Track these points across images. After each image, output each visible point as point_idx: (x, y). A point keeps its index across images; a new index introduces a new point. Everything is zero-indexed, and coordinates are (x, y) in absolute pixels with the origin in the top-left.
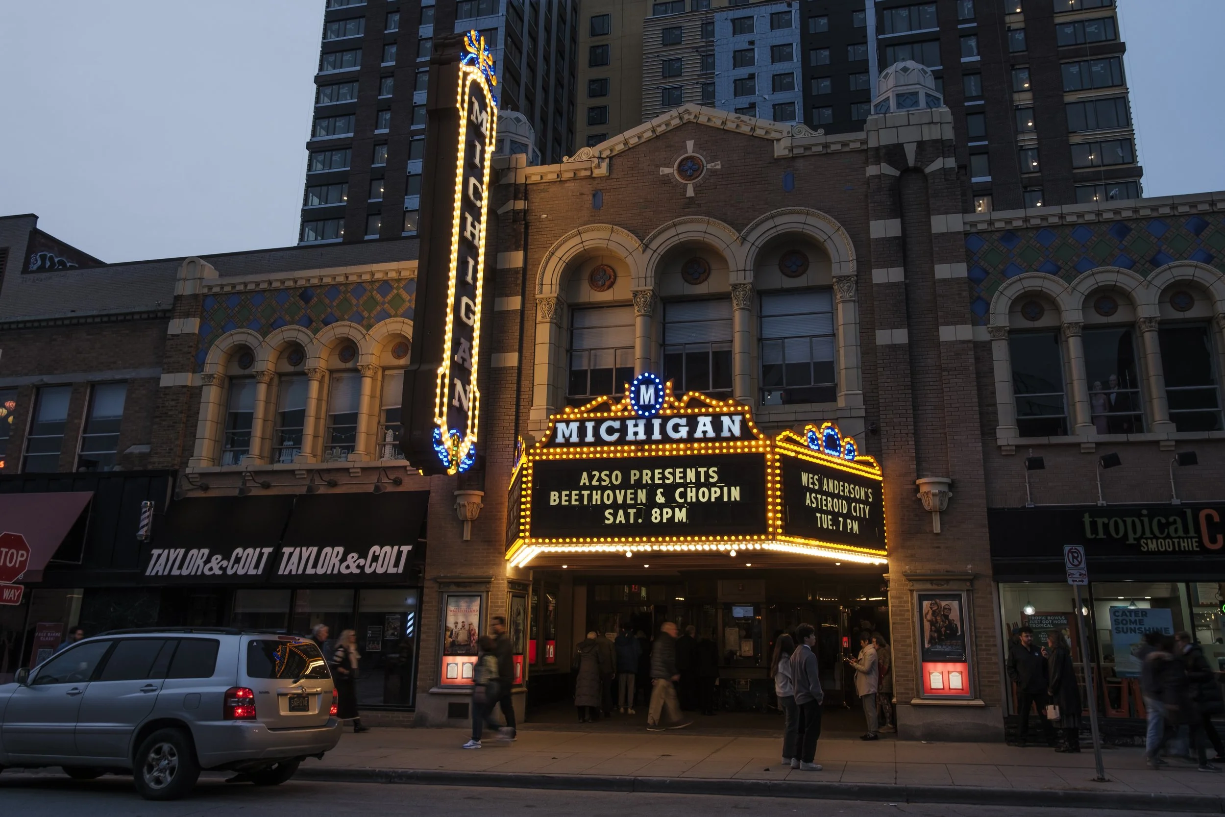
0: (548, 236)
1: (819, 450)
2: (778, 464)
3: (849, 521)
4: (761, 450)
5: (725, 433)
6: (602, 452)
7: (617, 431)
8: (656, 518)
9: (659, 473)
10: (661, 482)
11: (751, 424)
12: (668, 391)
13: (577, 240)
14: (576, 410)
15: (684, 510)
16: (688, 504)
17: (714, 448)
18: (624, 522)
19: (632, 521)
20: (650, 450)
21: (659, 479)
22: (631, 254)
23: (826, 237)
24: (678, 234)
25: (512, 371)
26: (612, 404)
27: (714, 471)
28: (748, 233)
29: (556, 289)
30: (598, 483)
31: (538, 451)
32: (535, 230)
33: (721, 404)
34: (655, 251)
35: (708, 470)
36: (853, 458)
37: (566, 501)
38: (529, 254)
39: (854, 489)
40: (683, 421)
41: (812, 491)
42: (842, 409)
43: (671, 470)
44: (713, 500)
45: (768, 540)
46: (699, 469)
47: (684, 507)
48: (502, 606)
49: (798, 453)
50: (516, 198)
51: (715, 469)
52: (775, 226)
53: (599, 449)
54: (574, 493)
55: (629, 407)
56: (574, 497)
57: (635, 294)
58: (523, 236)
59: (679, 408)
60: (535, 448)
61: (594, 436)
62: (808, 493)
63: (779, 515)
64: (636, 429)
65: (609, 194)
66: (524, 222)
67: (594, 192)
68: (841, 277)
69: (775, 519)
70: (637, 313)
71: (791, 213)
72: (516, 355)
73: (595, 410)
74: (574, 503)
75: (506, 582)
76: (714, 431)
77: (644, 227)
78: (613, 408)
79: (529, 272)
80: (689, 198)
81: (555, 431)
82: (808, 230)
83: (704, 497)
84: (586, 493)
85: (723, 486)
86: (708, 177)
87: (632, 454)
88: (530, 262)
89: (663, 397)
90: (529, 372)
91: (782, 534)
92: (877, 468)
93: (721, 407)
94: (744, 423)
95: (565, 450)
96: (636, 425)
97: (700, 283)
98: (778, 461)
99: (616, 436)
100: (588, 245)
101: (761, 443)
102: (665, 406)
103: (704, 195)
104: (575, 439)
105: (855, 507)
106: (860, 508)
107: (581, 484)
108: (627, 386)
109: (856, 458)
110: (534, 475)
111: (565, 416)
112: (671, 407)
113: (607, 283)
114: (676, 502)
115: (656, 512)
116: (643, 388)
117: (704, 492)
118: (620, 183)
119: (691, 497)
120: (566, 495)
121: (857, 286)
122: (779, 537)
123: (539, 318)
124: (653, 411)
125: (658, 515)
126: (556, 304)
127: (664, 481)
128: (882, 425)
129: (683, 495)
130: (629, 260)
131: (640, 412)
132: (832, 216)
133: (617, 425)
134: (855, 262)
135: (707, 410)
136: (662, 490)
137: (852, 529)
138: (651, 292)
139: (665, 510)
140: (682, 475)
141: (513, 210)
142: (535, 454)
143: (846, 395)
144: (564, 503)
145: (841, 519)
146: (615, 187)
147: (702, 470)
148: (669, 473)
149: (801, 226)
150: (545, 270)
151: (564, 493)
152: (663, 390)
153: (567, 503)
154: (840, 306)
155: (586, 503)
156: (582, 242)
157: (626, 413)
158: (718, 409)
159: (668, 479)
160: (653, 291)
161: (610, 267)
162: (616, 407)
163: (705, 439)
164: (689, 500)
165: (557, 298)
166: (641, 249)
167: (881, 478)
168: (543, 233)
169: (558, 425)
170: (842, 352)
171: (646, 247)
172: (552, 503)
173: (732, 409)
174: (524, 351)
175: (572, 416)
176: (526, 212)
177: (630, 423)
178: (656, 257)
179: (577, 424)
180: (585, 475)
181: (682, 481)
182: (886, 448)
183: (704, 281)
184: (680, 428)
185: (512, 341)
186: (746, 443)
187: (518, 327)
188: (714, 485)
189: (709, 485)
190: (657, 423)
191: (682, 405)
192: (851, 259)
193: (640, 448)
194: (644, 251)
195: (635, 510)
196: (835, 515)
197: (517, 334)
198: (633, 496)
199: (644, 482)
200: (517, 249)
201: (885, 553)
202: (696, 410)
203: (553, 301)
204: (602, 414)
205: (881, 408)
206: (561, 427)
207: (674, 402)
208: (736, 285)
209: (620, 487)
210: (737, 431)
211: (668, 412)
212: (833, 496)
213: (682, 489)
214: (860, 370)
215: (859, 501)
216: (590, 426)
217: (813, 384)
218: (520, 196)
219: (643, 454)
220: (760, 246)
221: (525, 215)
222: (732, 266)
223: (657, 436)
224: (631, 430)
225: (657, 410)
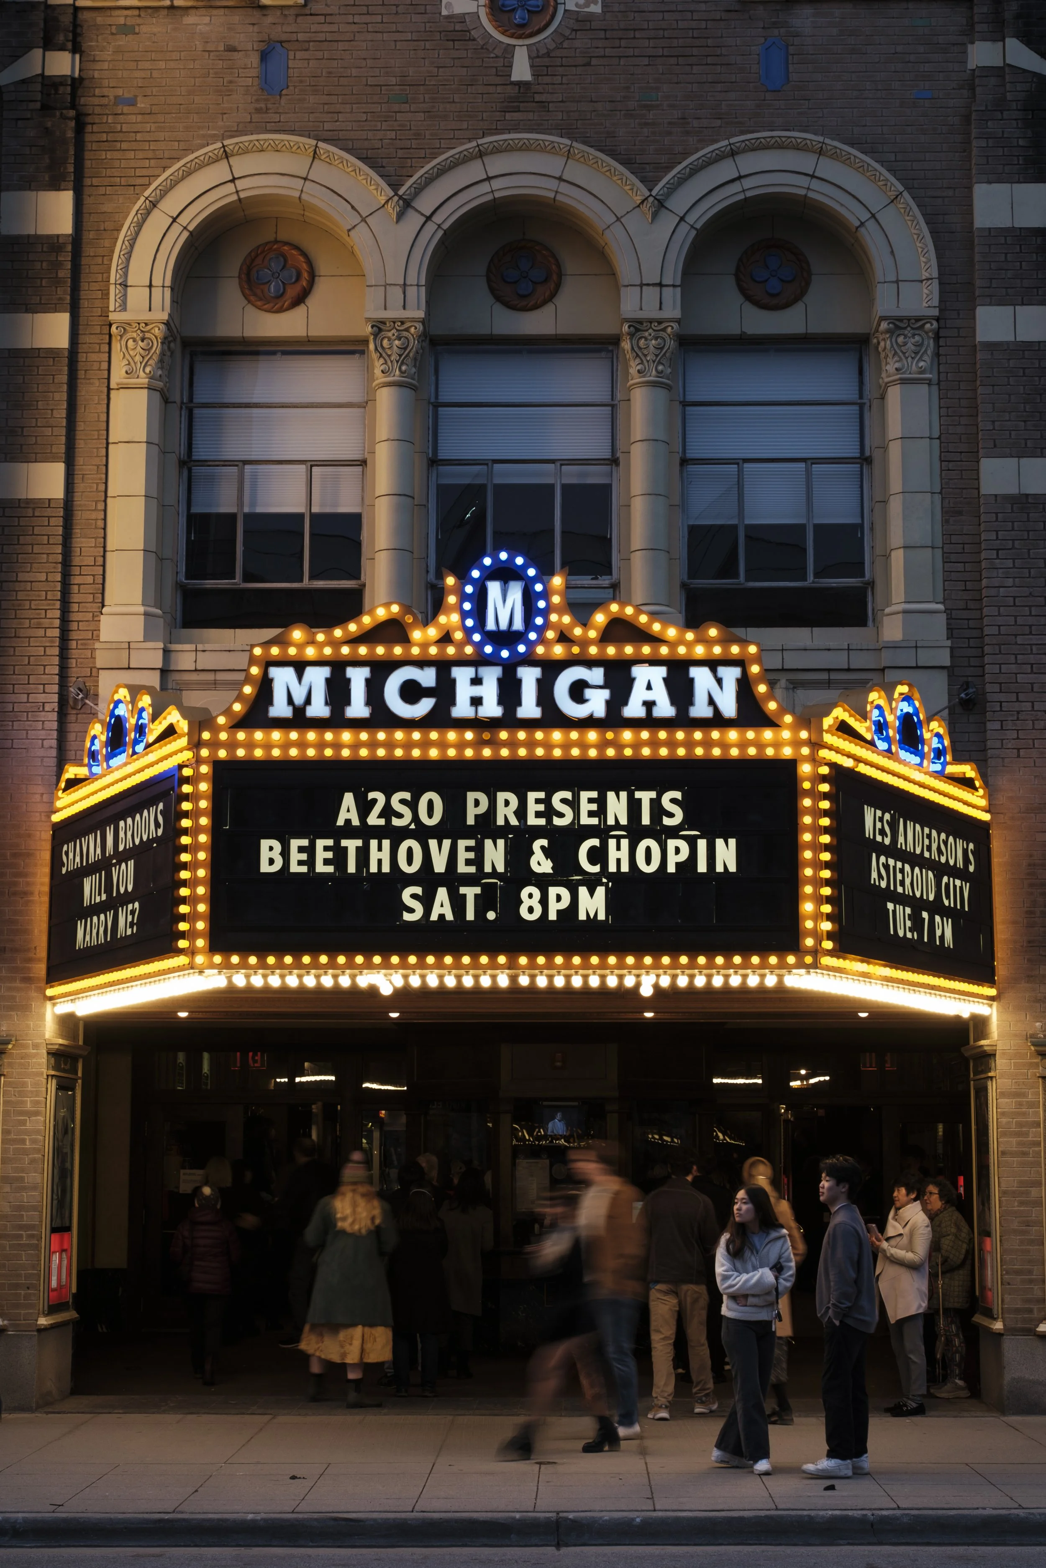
0: (140, 155)
1: (889, 751)
2: (825, 788)
3: (938, 919)
4: (787, 752)
5: (700, 709)
6: (390, 745)
7: (428, 692)
8: (531, 910)
9: (538, 801)
10: (542, 822)
11: (762, 688)
12: (556, 599)
13: (218, 172)
14: (320, 637)
15: (600, 891)
16: (611, 876)
17: (672, 744)
18: (449, 917)
19: (470, 916)
20: (513, 744)
21: (538, 815)
22: (364, 220)
23: (864, 216)
24: (489, 179)
25: (48, 512)
26: (414, 625)
27: (673, 801)
28: (672, 188)
29: (163, 299)
30: (382, 822)
31: (223, 736)
32: (104, 137)
33: (690, 636)
34: (429, 218)
35: (659, 796)
36: (944, 768)
37: (300, 863)
38: (87, 201)
39: (946, 843)
40: (596, 676)
41: (881, 850)
42: (894, 647)
43: (568, 795)
44: (671, 869)
45: (800, 965)
46: (638, 795)
47: (602, 884)
48: (37, 1113)
49: (858, 760)
50: (49, 44)
51: (678, 795)
52: (740, 178)
53: (381, 736)
54: (320, 843)
55: (458, 635)
56: (321, 855)
57: (379, 327)
58: (72, 152)
59: (584, 643)
60: (215, 729)
61: (368, 703)
62: (874, 855)
63: (827, 909)
64: (476, 691)
65: (299, 55)
66: (72, 113)
67: (263, 46)
68: (900, 319)
69: (818, 916)
70: (380, 378)
71: (780, 146)
72: (58, 469)
73: (368, 637)
74: (320, 868)
75: (45, 1052)
76: (673, 702)
77: (400, 153)
78: (417, 635)
79: (88, 250)
80: (519, 84)
81: (265, 687)
82: (820, 193)
83: (648, 861)
84: (352, 845)
85: (696, 838)
86: (567, 32)
87: (469, 753)
88: (89, 221)
89: (545, 613)
90: (94, 515)
91: (830, 953)
92: (981, 792)
93: (689, 645)
94: (744, 686)
95: (294, 735)
96: (477, 681)
97: (536, 307)
98: (824, 779)
99: (425, 706)
100: (249, 188)
101: (786, 734)
102: (550, 635)
103: (558, 79)
104: (319, 709)
105: (947, 885)
106: (955, 886)
107: (340, 822)
108: (450, 581)
109: (951, 769)
110: (216, 797)
111: (292, 651)
112: (564, 638)
113: (292, 292)
114: (582, 872)
115: (530, 896)
116: (494, 588)
117: (648, 850)
118: (334, 28)
119: (619, 861)
120: (301, 849)
121: (938, 346)
122: (826, 960)
123: (118, 375)
124: (522, 648)
125: (535, 902)
126: (165, 341)
127: (549, 821)
128: (989, 688)
129: (598, 856)
130: (360, 239)
131: (488, 649)
132: (882, 163)
133: (427, 677)
134: (936, 283)
135: (655, 650)
136: (544, 842)
137: (942, 937)
138: (420, 327)
139: (553, 891)
140: (594, 807)
141: (42, 75)
142: (214, 744)
143: (905, 612)
144: (295, 868)
145: (925, 915)
146: (322, 37)
147: (645, 797)
148: (564, 801)
149: (804, 181)
150: (132, 246)
151: (295, 844)
152: (545, 595)
153: (304, 869)
154: (894, 395)
155: (352, 868)
156: (233, 180)
157: (451, 650)
158: (682, 650)
159: (561, 815)
160: (423, 322)
161: (297, 248)
162: (425, 633)
163: (650, 722)
164: (612, 868)
165: (167, 324)
166: (392, 210)
167: (986, 817)
168: (124, 146)
169: (275, 673)
170: (895, 506)
171: (407, 204)
172: (265, 868)
173: (717, 650)
174: (79, 460)
175: (310, 652)
176: (76, 84)
177: (462, 675)
178: (431, 235)
179: (324, 672)
180: (349, 799)
181: (595, 821)
182: (998, 744)
183: (544, 303)
184: (588, 693)
185: (48, 431)
186: (751, 735)
187: (61, 396)
188: (673, 832)
189: (662, 834)
190: (529, 677)
191: (592, 634)
192: (925, 275)
193: (486, 736)
194: (400, 216)
195: (478, 890)
196: (917, 905)
197: (61, 413)
198: (471, 855)
199: (500, 822)
200: (55, 185)
201: (993, 992)
202: (629, 650)
203: (158, 331)
204: (389, 651)
205: (987, 649)
206: (282, 677)
207: (571, 626)
208: (640, 322)
209: (438, 833)
210: (729, 706)
211: (558, 651)
212: (915, 860)
213: (595, 842)
214: (939, 552)
215: (954, 872)
216: (358, 677)
217: (811, 577)
218: (61, 38)
219: (496, 751)
220: (698, 226)
221: (74, 95)
222: (626, 270)
223: (529, 708)
224: (464, 691)
225: (531, 645)
